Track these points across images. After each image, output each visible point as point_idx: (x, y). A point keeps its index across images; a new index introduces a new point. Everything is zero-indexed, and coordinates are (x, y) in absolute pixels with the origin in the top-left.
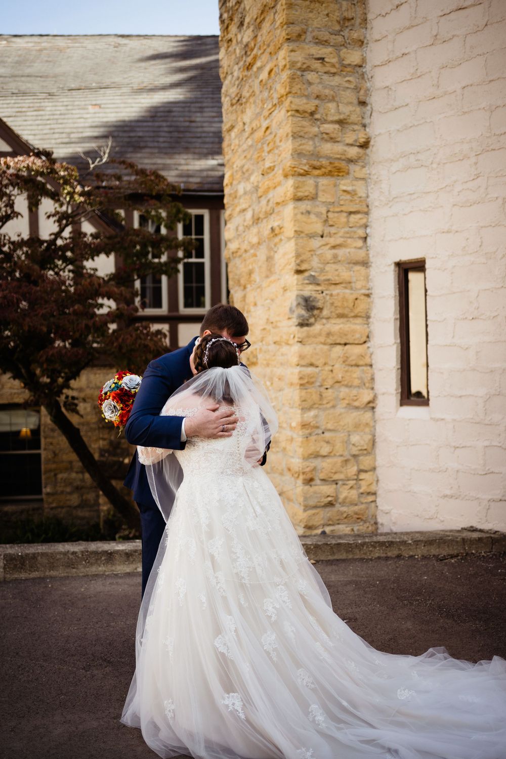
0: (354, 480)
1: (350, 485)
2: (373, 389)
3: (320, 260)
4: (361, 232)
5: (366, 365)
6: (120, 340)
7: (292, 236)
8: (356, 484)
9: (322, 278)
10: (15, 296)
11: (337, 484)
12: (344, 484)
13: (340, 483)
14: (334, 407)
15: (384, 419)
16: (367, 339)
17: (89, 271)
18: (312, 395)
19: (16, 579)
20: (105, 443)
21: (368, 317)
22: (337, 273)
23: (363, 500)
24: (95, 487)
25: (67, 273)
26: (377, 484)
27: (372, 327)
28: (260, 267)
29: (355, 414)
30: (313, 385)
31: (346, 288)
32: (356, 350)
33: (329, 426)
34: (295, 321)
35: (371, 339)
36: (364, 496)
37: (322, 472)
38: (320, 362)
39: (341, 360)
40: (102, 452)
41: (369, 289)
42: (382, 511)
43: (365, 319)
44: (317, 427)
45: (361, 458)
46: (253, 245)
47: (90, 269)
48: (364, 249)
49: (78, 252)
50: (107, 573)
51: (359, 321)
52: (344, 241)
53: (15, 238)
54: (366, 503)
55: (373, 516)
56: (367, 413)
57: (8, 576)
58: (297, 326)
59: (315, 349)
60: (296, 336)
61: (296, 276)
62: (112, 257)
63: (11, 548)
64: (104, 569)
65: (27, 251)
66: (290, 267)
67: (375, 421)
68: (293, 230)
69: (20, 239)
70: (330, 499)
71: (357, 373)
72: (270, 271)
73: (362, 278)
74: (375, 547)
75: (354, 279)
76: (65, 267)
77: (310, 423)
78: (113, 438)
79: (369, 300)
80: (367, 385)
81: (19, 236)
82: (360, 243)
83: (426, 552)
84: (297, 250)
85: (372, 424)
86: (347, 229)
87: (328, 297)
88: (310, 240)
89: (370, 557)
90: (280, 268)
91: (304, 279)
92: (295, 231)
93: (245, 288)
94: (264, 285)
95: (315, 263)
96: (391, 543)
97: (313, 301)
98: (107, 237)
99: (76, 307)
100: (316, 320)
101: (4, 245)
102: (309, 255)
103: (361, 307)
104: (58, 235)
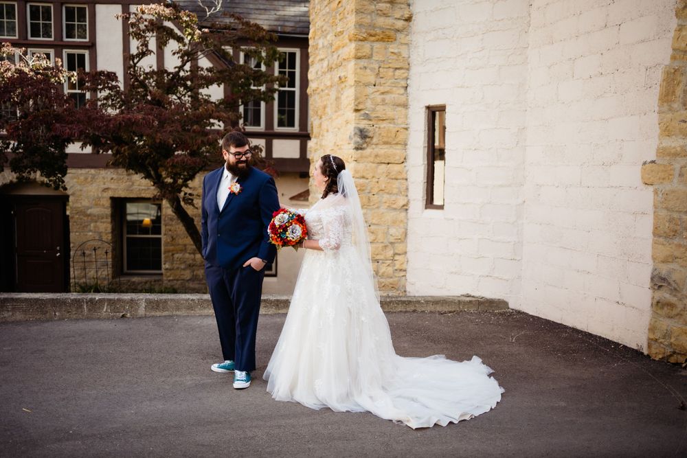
0: (390, 260)
1: (388, 264)
2: (407, 196)
3: (372, 102)
4: (403, 83)
5: (403, 179)
7: (353, 84)
8: (392, 263)
9: (373, 115)
11: (378, 262)
12: (383, 263)
13: (381, 261)
14: (378, 208)
15: (413, 218)
16: (404, 160)
17: (204, 97)
19: (153, 316)
21: (406, 145)
22: (384, 112)
23: (396, 274)
25: (187, 98)
26: (407, 263)
27: (408, 152)
28: (331, 104)
29: (393, 213)
30: (364, 192)
31: (390, 123)
32: (396, 168)
33: (374, 221)
34: (352, 146)
35: (407, 160)
36: (397, 272)
38: (369, 176)
39: (385, 174)
41: (407, 125)
42: (409, 283)
43: (403, 146)
45: (396, 245)
46: (328, 87)
47: (205, 95)
48: (405, 95)
49: (196, 82)
51: (399, 147)
52: (390, 89)
53: (148, 70)
54: (399, 276)
55: (403, 286)
56: (402, 213)
57: (148, 313)
58: (354, 149)
59: (366, 166)
60: (353, 156)
61: (354, 114)
62: (222, 86)
63: (150, 295)
65: (157, 80)
66: (351, 107)
67: (408, 219)
71: (396, 184)
72: (338, 108)
73: (403, 116)
74: (398, 304)
75: (397, 117)
76: (186, 93)
79: (407, 132)
80: (403, 193)
81: (150, 67)
82: (402, 91)
83: (433, 309)
84: (356, 95)
85: (405, 221)
86: (393, 81)
87: (377, 129)
88: (365, 88)
90: (345, 106)
91: (360, 116)
92: (355, 81)
93: (321, 118)
94: (334, 117)
95: (369, 104)
96: (410, 302)
97: (366, 132)
98: (218, 72)
99: (195, 127)
100: (367, 146)
101: (140, 75)
102: (364, 98)
103: (401, 137)
104: (181, 68)
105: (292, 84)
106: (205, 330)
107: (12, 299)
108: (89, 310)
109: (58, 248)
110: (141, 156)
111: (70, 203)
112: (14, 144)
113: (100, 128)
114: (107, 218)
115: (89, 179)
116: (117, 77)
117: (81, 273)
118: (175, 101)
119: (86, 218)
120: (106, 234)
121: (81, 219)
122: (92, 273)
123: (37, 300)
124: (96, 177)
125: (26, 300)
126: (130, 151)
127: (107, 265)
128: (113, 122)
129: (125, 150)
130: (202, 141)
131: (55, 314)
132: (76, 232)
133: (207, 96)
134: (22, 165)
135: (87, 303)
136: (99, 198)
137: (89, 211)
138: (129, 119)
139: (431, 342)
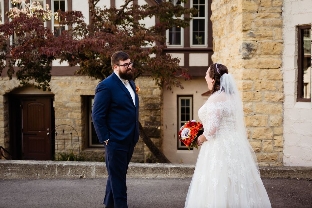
0: (271, 139)
1: (269, 142)
2: (283, 92)
3: (256, 25)
4: (279, 10)
5: (279, 80)
6: (154, 63)
7: (241, 12)
8: (272, 142)
9: (256, 34)
10: (102, 41)
11: (261, 141)
12: (265, 141)
13: (263, 141)
14: (261, 101)
15: (288, 108)
16: (281, 66)
17: (141, 25)
18: (249, 95)
19: (101, 178)
20: (148, 118)
21: (281, 55)
22: (265, 31)
23: (276, 150)
24: (142, 142)
25: (129, 26)
26: (284, 142)
27: (283, 60)
28: (227, 26)
29: (273, 105)
30: (250, 90)
31: (269, 39)
32: (275, 72)
33: (258, 111)
34: (242, 56)
35: (283, 66)
36: (276, 148)
37: (253, 134)
38: (254, 78)
39: (266, 77)
40: (146, 123)
41: (282, 40)
42: (286, 156)
43: (280, 55)
44: (252, 111)
45: (275, 128)
46: (224, 15)
47: (141, 24)
48: (281, 18)
49: (135, 16)
50: (143, 178)
51: (276, 56)
52: (269, 14)
53: (103, 9)
54: (277, 152)
55: (281, 159)
56: (279, 105)
57: (97, 176)
58: (242, 59)
59: (252, 71)
60: (242, 64)
61: (242, 33)
62: (154, 17)
63: (99, 163)
64: (141, 175)
65: (109, 15)
66: (240, 28)
67: (283, 109)
68: (242, 9)
69: (105, 8)
70: (257, 148)
71: (275, 83)
72: (231, 29)
73: (279, 34)
74: (276, 173)
75: (274, 34)
76: (128, 23)
77: (248, 109)
78: (152, 115)
79: (282, 45)
80: (280, 90)
81: (105, 7)
82: (278, 15)
83: (303, 176)
84: (243, 20)
85: (282, 110)
86: (271, 8)
87: (260, 44)
88: (250, 14)
89: (273, 177)
90: (236, 28)
91: (247, 35)
92: (243, 10)
93: (220, 37)
94: (229, 37)
95: (253, 26)
96: (285, 171)
97: (251, 46)
98: (150, 8)
99: (132, 46)
100: (253, 56)
101: (98, 13)
102: (249, 22)
103: (278, 49)
104: (125, 6)
105: (202, 15)
106: (135, 189)
107: (11, 164)
108: (59, 173)
109: (48, 129)
110: (96, 67)
111: (55, 100)
112: (19, 61)
113: (69, 49)
114: (78, 109)
115: (67, 83)
116: (82, 15)
117: (62, 146)
118: (121, 29)
119: (65, 110)
120: (78, 120)
121: (62, 110)
122: (69, 147)
123: (26, 165)
124: (72, 82)
125: (19, 165)
126: (90, 64)
127: (79, 141)
128: (77, 45)
129: (86, 63)
130: (137, 56)
131: (37, 175)
132: (59, 119)
133: (143, 25)
134: (24, 74)
135: (58, 168)
136: (73, 96)
137: (67, 105)
138: (88, 42)
139: (299, 202)
